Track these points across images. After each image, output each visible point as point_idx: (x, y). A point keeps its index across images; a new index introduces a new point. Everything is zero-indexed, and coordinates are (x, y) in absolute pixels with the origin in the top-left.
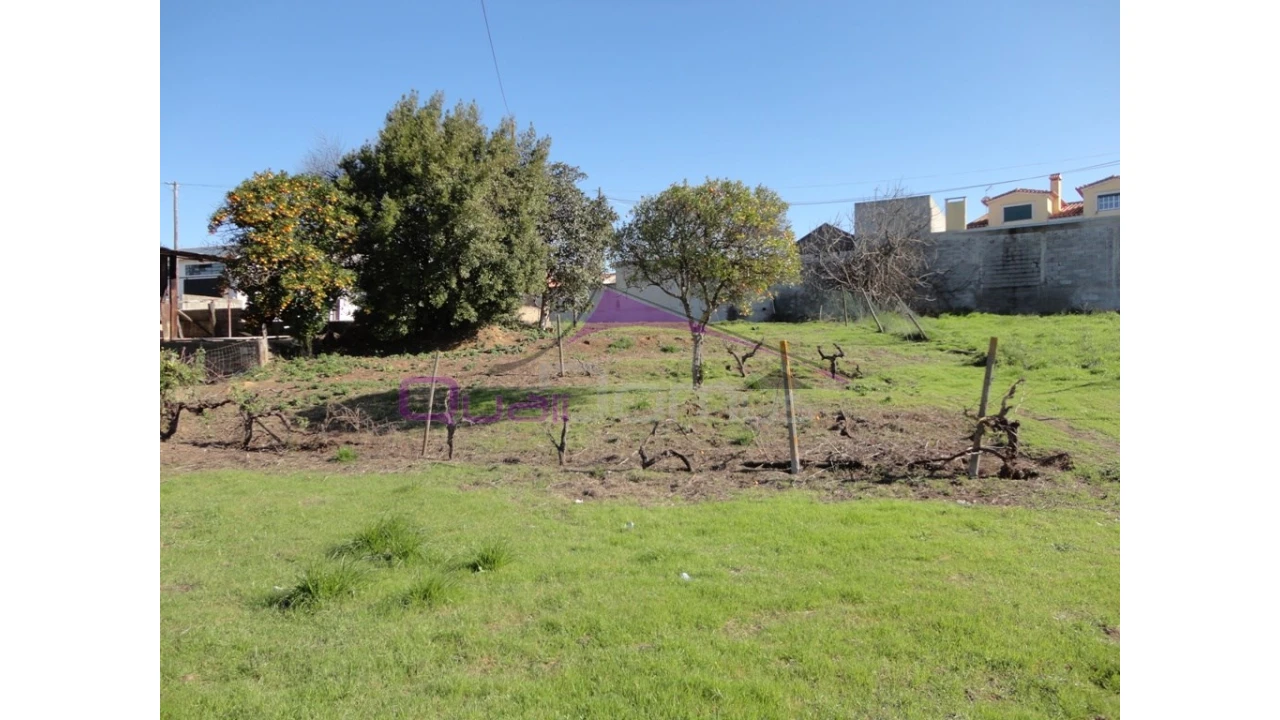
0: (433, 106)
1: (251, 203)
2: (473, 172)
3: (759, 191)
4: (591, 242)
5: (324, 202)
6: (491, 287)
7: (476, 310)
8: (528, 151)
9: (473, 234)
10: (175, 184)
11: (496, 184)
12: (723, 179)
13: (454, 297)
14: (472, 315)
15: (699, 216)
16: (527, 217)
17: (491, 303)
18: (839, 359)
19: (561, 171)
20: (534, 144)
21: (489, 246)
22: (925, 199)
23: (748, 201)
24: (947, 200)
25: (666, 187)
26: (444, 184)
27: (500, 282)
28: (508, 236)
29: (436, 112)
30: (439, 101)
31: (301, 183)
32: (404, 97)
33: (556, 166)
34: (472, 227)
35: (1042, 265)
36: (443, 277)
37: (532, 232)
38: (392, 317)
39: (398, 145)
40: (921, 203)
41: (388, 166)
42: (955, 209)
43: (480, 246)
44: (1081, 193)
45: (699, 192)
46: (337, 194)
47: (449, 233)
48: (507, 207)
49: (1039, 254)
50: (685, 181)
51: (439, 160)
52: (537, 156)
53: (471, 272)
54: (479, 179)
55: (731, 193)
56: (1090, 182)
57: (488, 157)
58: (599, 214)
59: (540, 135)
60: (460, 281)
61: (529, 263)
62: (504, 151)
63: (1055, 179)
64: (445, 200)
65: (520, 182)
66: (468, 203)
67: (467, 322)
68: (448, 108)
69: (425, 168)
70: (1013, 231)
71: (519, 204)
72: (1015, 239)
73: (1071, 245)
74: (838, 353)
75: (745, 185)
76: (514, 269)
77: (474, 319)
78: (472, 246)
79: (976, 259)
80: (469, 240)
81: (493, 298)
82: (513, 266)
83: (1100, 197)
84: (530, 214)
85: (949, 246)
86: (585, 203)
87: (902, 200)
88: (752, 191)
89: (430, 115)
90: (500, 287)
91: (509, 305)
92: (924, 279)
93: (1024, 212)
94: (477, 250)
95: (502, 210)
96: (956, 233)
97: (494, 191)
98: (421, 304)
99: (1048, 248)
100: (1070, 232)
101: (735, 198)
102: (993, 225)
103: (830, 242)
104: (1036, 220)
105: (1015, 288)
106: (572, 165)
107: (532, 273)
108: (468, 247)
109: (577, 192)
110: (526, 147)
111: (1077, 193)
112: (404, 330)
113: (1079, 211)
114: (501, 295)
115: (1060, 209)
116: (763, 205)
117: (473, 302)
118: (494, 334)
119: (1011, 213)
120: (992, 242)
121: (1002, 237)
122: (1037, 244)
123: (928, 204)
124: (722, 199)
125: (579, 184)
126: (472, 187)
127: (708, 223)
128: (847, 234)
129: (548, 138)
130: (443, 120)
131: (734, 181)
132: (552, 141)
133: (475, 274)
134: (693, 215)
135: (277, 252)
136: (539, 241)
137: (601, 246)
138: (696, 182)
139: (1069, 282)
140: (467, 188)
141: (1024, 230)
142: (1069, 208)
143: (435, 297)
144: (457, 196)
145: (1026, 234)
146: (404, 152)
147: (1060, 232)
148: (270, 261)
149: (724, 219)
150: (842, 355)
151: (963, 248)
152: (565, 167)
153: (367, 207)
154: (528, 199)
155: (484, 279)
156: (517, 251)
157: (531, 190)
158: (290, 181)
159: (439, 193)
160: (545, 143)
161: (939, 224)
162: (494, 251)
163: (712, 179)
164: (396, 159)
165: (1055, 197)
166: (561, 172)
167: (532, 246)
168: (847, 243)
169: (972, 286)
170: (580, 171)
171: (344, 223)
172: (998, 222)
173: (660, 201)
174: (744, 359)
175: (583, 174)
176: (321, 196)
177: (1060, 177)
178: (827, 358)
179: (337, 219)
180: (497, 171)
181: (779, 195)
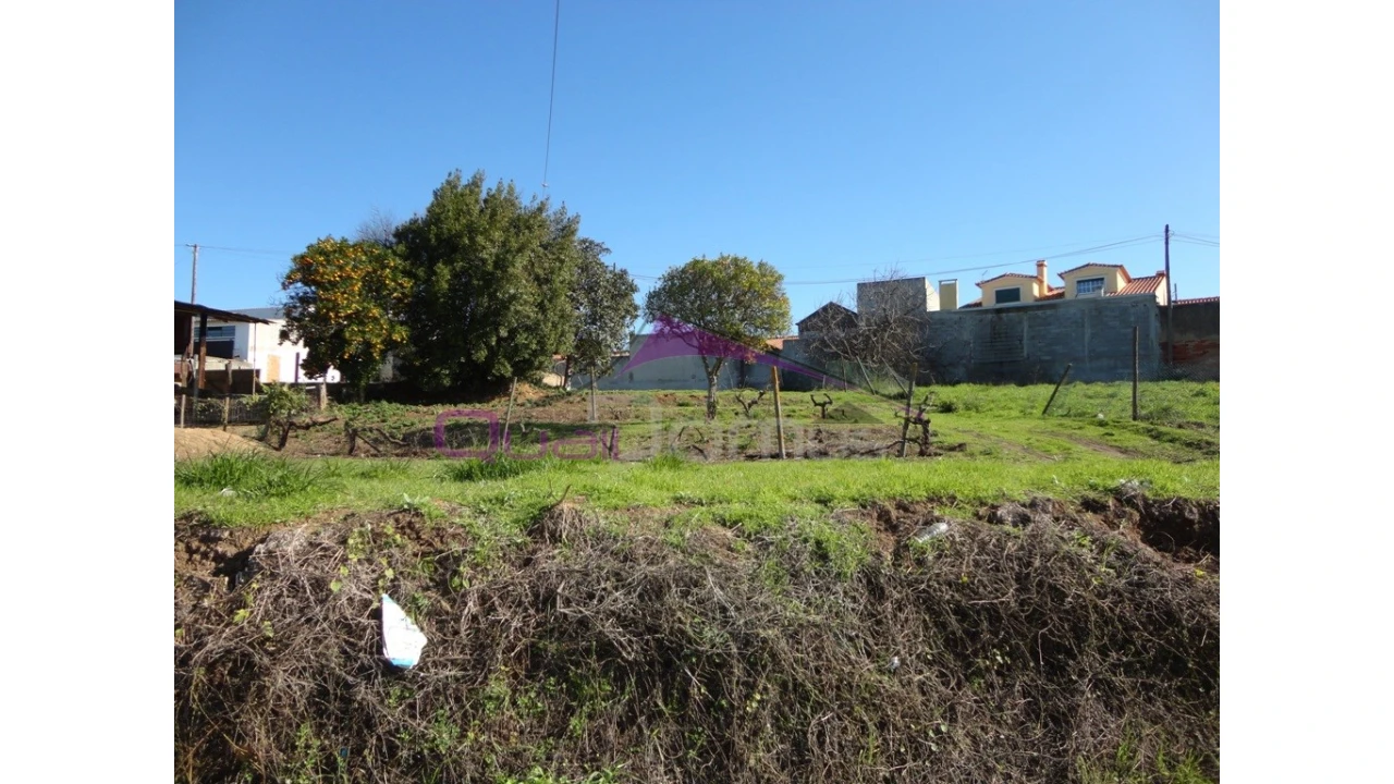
0: (475, 184)
1: (322, 265)
2: (514, 245)
3: (761, 265)
4: (616, 310)
5: (384, 267)
6: (527, 346)
7: (512, 366)
8: (560, 227)
9: (513, 298)
10: (195, 247)
11: (532, 255)
12: (732, 255)
13: (493, 353)
14: (508, 370)
15: (714, 283)
16: (559, 285)
17: (525, 361)
18: (827, 406)
19: (589, 246)
20: (565, 220)
21: (527, 308)
22: (921, 280)
23: (752, 272)
24: (940, 282)
25: (689, 260)
26: (489, 253)
27: (535, 341)
28: (542, 301)
29: (477, 190)
30: (481, 180)
31: (362, 248)
32: (450, 174)
33: (584, 241)
34: (512, 291)
35: (1025, 341)
36: (486, 335)
37: (563, 298)
38: (437, 370)
39: (446, 219)
40: (918, 284)
41: (437, 236)
42: (948, 291)
43: (519, 308)
44: (1063, 278)
45: (715, 264)
46: (394, 260)
47: (492, 297)
48: (542, 276)
49: (1022, 331)
50: (704, 256)
51: (485, 232)
52: (567, 230)
53: (509, 332)
54: (520, 250)
55: (739, 266)
56: (1071, 268)
57: (526, 231)
58: (621, 286)
59: (570, 214)
60: (500, 340)
61: (559, 326)
62: (540, 226)
63: (1040, 265)
64: (490, 268)
65: (554, 254)
66: (511, 270)
67: (502, 376)
68: (488, 186)
69: (472, 239)
70: (999, 311)
71: (552, 273)
72: (1000, 319)
73: (1050, 324)
74: (827, 400)
75: (749, 260)
76: (547, 330)
77: (508, 374)
78: (512, 308)
79: (966, 336)
80: (510, 303)
81: (527, 356)
82: (547, 328)
83: (1079, 282)
84: (562, 282)
85: (943, 324)
86: (609, 276)
87: (898, 281)
88: (755, 265)
89: (472, 192)
90: (534, 347)
91: (541, 363)
92: (917, 352)
93: (1013, 294)
94: (517, 312)
95: (537, 278)
96: (949, 312)
97: (530, 261)
98: (463, 360)
99: (1030, 327)
100: (1049, 312)
101: (743, 270)
102: (986, 306)
103: (833, 318)
104: (1024, 300)
105: (1001, 363)
106: (597, 241)
107: (562, 336)
108: (508, 309)
109: (602, 264)
110: (558, 223)
111: (1060, 279)
112: (447, 382)
113: (1061, 295)
114: (535, 354)
115: (1046, 293)
116: (764, 276)
117: (510, 359)
118: (524, 391)
119: (1003, 295)
120: (981, 321)
121: (990, 316)
122: (1020, 322)
123: (924, 284)
124: (732, 270)
125: (605, 259)
126: (514, 257)
127: (720, 287)
128: (847, 310)
129: (578, 216)
130: (483, 195)
131: (741, 256)
132: (581, 218)
133: (513, 333)
134: (710, 282)
135: (343, 308)
136: (568, 308)
137: (623, 314)
138: (712, 257)
139: (1047, 358)
140: (509, 257)
141: (1008, 310)
142: (1055, 292)
143: (477, 352)
144: (501, 263)
145: (1011, 314)
146: (452, 226)
147: (1039, 313)
148: (337, 316)
149: (733, 286)
150: (831, 403)
151: (956, 326)
152: (591, 243)
153: (421, 272)
154: (560, 269)
155: (521, 339)
156: (550, 314)
157: (562, 262)
158: (353, 246)
159: (484, 261)
160: (576, 220)
161: (933, 304)
162: (531, 312)
163: (725, 255)
164: (445, 231)
165: (1041, 282)
166: (587, 247)
167: (562, 310)
168: (849, 320)
169: (964, 361)
170: (604, 247)
171: (401, 285)
172: (991, 303)
173: (684, 271)
174: (750, 405)
175: (607, 249)
176: (380, 261)
177: (1045, 263)
178: (819, 404)
179: (394, 280)
180: (535, 244)
181: (776, 269)
